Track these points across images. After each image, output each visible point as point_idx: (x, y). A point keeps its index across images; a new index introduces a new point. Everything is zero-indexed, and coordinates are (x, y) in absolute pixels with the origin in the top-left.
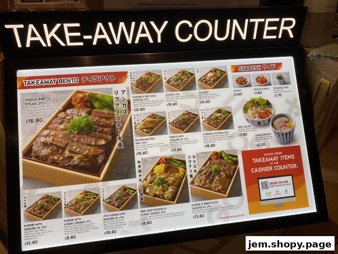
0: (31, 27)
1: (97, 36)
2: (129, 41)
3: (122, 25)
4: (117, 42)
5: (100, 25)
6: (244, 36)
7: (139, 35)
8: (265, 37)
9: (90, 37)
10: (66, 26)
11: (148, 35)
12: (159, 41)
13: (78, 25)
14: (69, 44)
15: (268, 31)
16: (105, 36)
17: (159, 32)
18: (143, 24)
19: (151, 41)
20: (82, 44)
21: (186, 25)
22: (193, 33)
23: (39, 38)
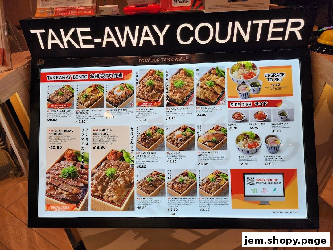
0: (51, 31)
1: (106, 40)
2: (134, 44)
3: (127, 29)
4: (124, 44)
5: (108, 29)
6: (246, 38)
7: (143, 38)
8: (270, 39)
9: (100, 40)
10: (79, 30)
11: (151, 38)
12: (162, 43)
13: (88, 29)
14: (83, 46)
15: (273, 33)
16: (113, 39)
17: (161, 36)
18: (146, 28)
19: (154, 44)
20: (93, 46)
21: (187, 28)
22: (194, 36)
23: (57, 41)
